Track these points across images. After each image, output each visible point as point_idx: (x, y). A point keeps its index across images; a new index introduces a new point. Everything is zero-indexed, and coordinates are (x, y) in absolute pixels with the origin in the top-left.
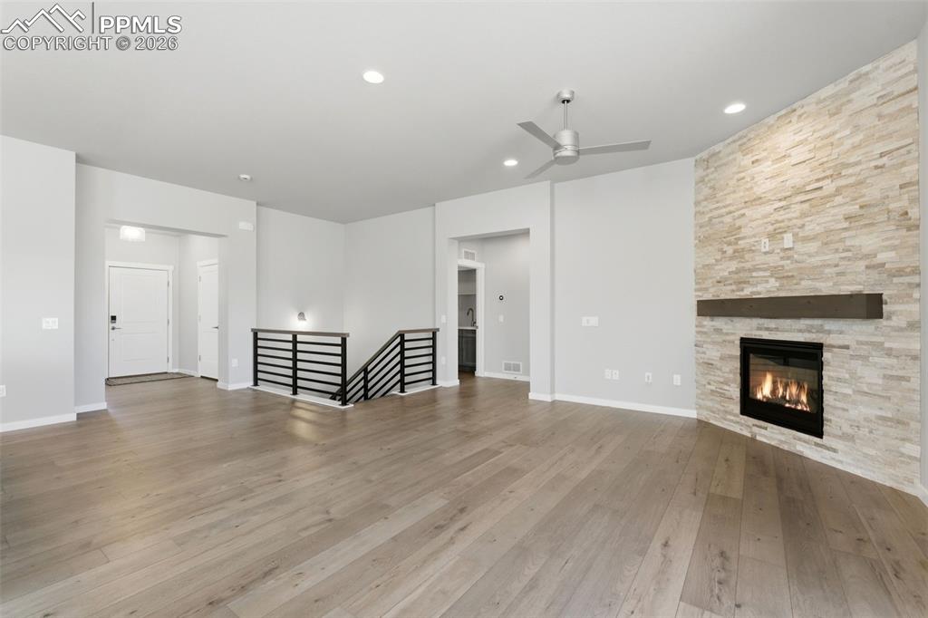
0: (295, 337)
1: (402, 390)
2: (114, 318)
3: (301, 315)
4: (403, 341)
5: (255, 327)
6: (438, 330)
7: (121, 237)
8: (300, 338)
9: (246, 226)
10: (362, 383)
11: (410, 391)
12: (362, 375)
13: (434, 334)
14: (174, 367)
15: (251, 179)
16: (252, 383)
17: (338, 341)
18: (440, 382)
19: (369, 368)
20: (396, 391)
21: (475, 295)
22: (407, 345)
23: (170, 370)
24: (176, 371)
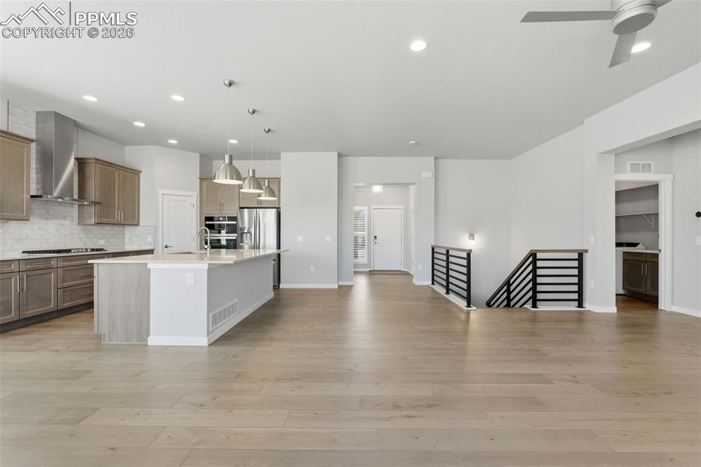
0: (448, 251)
1: (534, 306)
2: (376, 237)
3: (472, 236)
4: (535, 260)
5: (433, 244)
6: (586, 251)
7: (373, 192)
8: (451, 253)
9: (428, 175)
10: (505, 295)
11: (542, 307)
12: (505, 288)
13: (581, 255)
14: (404, 268)
15: (417, 143)
16: (431, 282)
17: (465, 255)
18: (588, 306)
19: (511, 281)
20: (529, 306)
21: (657, 215)
22: (539, 264)
23: (402, 270)
24: (405, 270)
